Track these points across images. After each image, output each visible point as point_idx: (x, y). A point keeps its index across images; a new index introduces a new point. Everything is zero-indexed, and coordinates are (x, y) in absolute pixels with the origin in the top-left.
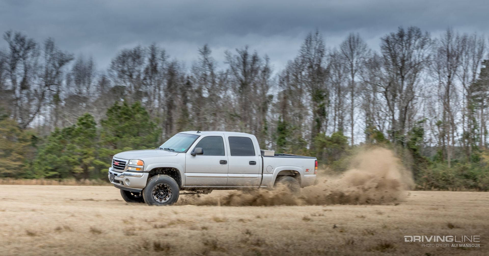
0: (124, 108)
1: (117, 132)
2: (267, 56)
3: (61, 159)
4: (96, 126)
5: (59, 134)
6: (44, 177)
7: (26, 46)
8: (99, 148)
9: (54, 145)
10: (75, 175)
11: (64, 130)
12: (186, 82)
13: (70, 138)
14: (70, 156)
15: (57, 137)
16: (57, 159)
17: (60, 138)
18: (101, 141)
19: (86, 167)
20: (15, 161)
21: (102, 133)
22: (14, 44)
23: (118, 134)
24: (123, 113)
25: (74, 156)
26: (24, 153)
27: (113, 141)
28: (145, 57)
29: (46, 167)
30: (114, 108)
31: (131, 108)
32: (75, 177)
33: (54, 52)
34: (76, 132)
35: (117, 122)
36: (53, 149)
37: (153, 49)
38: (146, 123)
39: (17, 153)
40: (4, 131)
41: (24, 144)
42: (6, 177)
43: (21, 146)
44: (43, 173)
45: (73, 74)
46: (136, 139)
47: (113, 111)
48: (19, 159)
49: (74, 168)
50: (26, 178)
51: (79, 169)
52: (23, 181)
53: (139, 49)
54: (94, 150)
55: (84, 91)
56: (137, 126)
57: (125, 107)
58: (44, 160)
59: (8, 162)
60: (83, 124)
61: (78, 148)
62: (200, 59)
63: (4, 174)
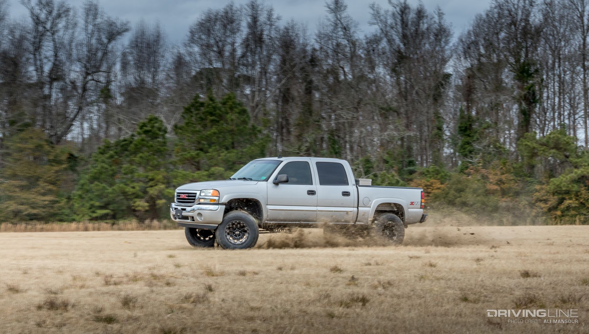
0: (209, 105)
1: (199, 143)
2: (440, 10)
3: (114, 190)
4: (167, 135)
5: (109, 150)
6: (89, 218)
7: (55, 13)
8: (172, 171)
9: (102, 167)
10: (137, 214)
11: (117, 144)
12: (308, 58)
13: (127, 156)
14: (127, 185)
15: (107, 155)
16: (107, 189)
17: (112, 157)
18: (174, 159)
19: (152, 201)
20: (44, 194)
21: (176, 145)
22: (37, 10)
23: (201, 146)
24: (207, 112)
25: (135, 184)
26: (58, 182)
27: (193, 158)
28: (241, 20)
29: (92, 202)
30: (193, 105)
31: (220, 105)
32: (137, 217)
33: (99, 20)
34: (136, 145)
35: (199, 127)
36: (101, 173)
37: (253, 7)
38: (244, 127)
39: (46, 182)
40: (25, 148)
41: (56, 168)
42: (31, 220)
43: (53, 171)
44: (88, 212)
45: (131, 53)
46: (229, 153)
47: (192, 110)
48: (50, 192)
49: (135, 202)
50: (61, 221)
51: (141, 204)
52: (56, 225)
53: (231, 9)
54: (165, 174)
55: (149, 79)
56: (231, 132)
57: (211, 102)
58: (88, 191)
59: (33, 196)
60: (146, 132)
61: (141, 171)
62: (329, 20)
63: (28, 215)
